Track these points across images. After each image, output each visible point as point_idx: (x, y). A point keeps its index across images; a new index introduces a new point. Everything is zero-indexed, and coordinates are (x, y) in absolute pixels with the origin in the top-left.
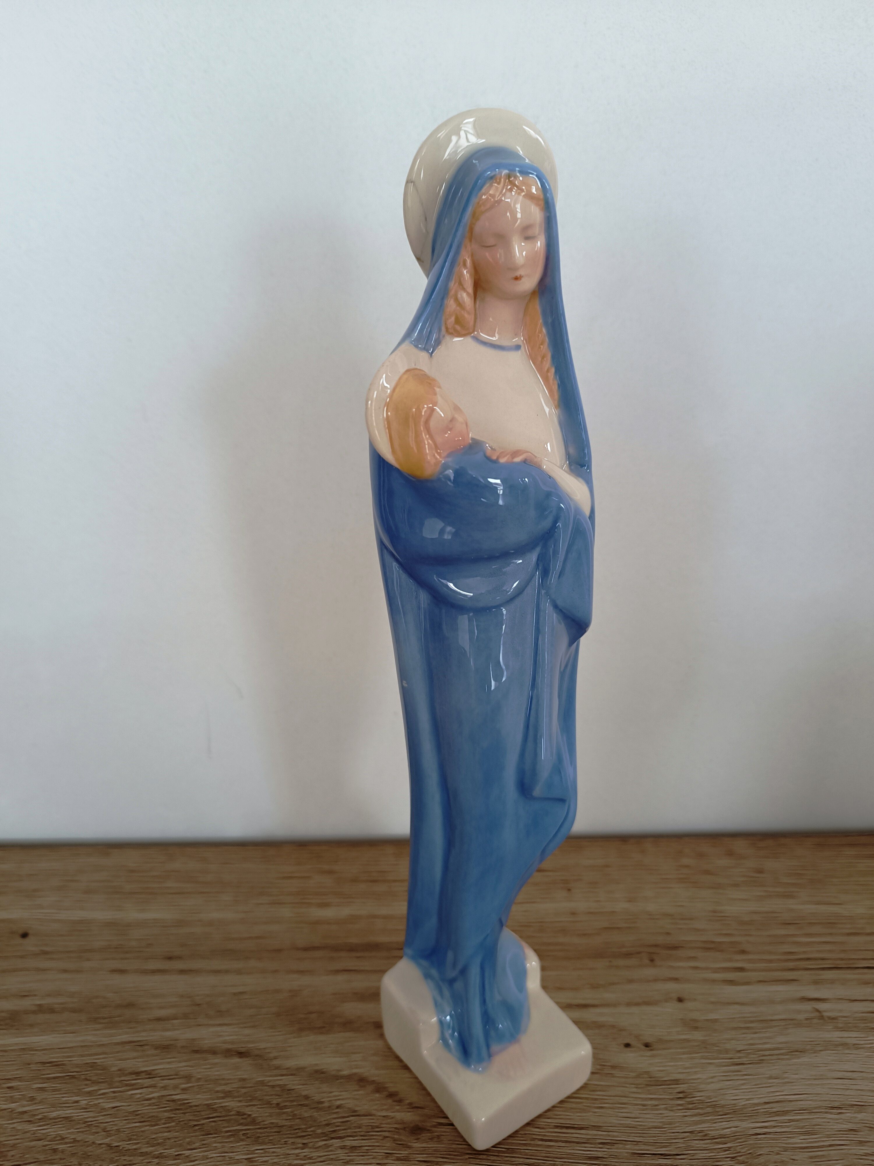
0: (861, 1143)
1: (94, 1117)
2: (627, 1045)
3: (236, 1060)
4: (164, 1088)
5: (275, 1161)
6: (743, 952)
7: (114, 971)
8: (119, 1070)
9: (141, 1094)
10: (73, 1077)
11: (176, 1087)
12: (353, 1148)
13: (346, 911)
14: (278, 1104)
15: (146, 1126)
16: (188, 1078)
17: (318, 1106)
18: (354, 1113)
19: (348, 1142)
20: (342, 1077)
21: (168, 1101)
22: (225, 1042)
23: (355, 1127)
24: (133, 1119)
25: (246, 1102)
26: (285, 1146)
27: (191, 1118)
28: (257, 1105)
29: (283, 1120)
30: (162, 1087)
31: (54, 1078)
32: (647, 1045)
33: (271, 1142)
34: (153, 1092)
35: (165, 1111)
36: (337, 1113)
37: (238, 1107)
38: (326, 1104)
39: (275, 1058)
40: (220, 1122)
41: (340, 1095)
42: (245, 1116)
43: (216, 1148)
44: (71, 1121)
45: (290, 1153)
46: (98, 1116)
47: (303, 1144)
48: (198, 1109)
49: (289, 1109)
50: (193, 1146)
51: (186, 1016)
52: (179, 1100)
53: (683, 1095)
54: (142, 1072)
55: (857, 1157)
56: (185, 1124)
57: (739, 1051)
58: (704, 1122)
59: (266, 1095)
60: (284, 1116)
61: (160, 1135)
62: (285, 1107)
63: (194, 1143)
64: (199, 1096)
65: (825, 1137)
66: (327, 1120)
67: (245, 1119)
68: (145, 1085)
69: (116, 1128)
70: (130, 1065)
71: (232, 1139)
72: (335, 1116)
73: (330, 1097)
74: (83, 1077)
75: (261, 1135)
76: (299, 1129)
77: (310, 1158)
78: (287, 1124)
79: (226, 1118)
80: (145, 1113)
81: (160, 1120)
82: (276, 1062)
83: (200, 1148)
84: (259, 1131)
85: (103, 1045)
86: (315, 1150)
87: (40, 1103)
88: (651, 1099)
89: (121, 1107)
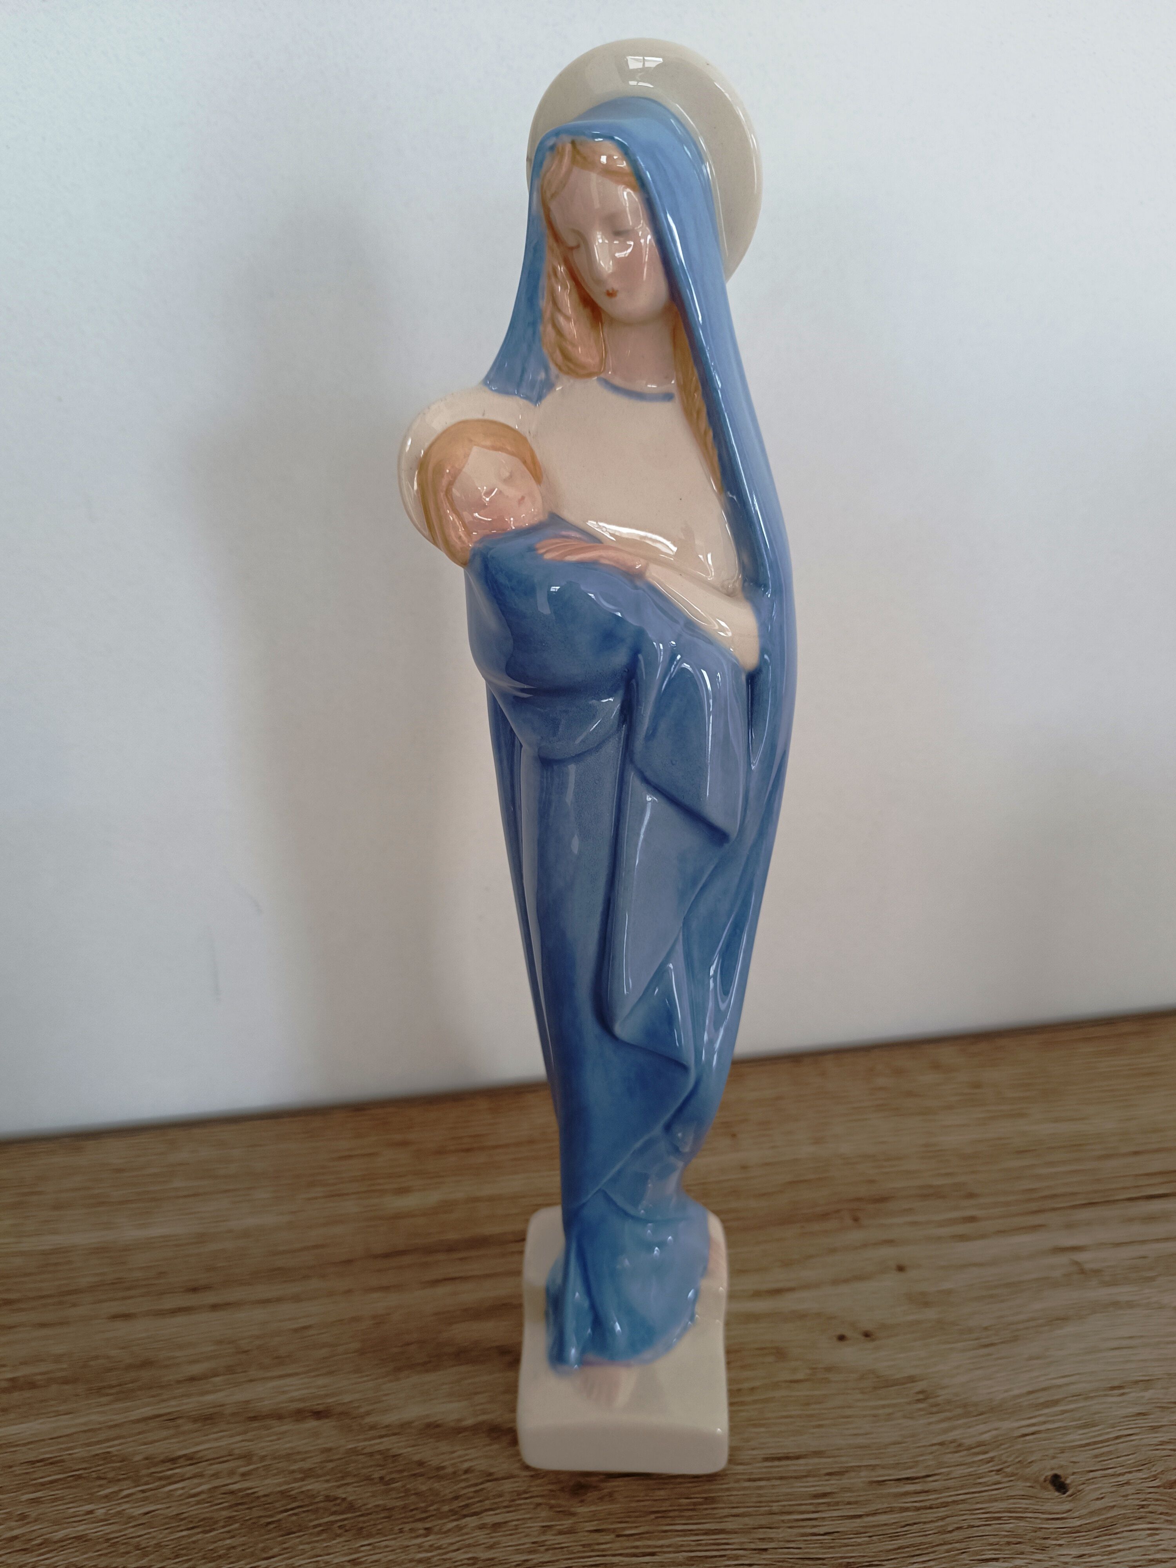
0: (1154, 1429)
1: (120, 1531)
2: (842, 1338)
3: (312, 1424)
4: (216, 1475)
5: (390, 1558)
6: (971, 1196)
7: (115, 1317)
8: (147, 1459)
9: (183, 1488)
10: (79, 1477)
11: (232, 1473)
12: (496, 1526)
13: (433, 1198)
14: (382, 1478)
15: (198, 1533)
16: (247, 1457)
17: (438, 1473)
18: (490, 1477)
19: (489, 1519)
20: (466, 1429)
21: (223, 1494)
22: (292, 1401)
23: (496, 1496)
24: (179, 1526)
25: (336, 1481)
26: (401, 1535)
27: (261, 1514)
28: (353, 1483)
29: (392, 1499)
30: (213, 1475)
31: (51, 1482)
32: (867, 1335)
33: (380, 1533)
34: (200, 1484)
35: (223, 1509)
36: (464, 1480)
37: (326, 1489)
38: (450, 1470)
39: (368, 1413)
40: (303, 1515)
41: (467, 1455)
42: (338, 1501)
43: (303, 1552)
44: (86, 1541)
45: (410, 1544)
46: (126, 1529)
47: (426, 1529)
48: (269, 1499)
49: (397, 1482)
50: (271, 1553)
51: (230, 1370)
52: (240, 1490)
53: (924, 1396)
54: (180, 1457)
55: (1151, 1448)
56: (254, 1523)
57: (986, 1329)
58: (954, 1428)
59: (363, 1468)
60: (394, 1494)
61: (220, 1543)
62: (393, 1480)
63: (271, 1549)
64: (267, 1482)
65: (1109, 1428)
66: (455, 1491)
67: (339, 1505)
68: (188, 1476)
69: (155, 1542)
70: (160, 1449)
71: (324, 1536)
72: (463, 1484)
73: (453, 1459)
74: (94, 1475)
75: (365, 1525)
76: (416, 1509)
77: (439, 1548)
78: (398, 1504)
79: (310, 1508)
80: (193, 1515)
81: (216, 1522)
82: (369, 1420)
83: (280, 1555)
84: (361, 1519)
85: (116, 1426)
86: (443, 1535)
87: (36, 1521)
88: (883, 1407)
89: (157, 1512)
